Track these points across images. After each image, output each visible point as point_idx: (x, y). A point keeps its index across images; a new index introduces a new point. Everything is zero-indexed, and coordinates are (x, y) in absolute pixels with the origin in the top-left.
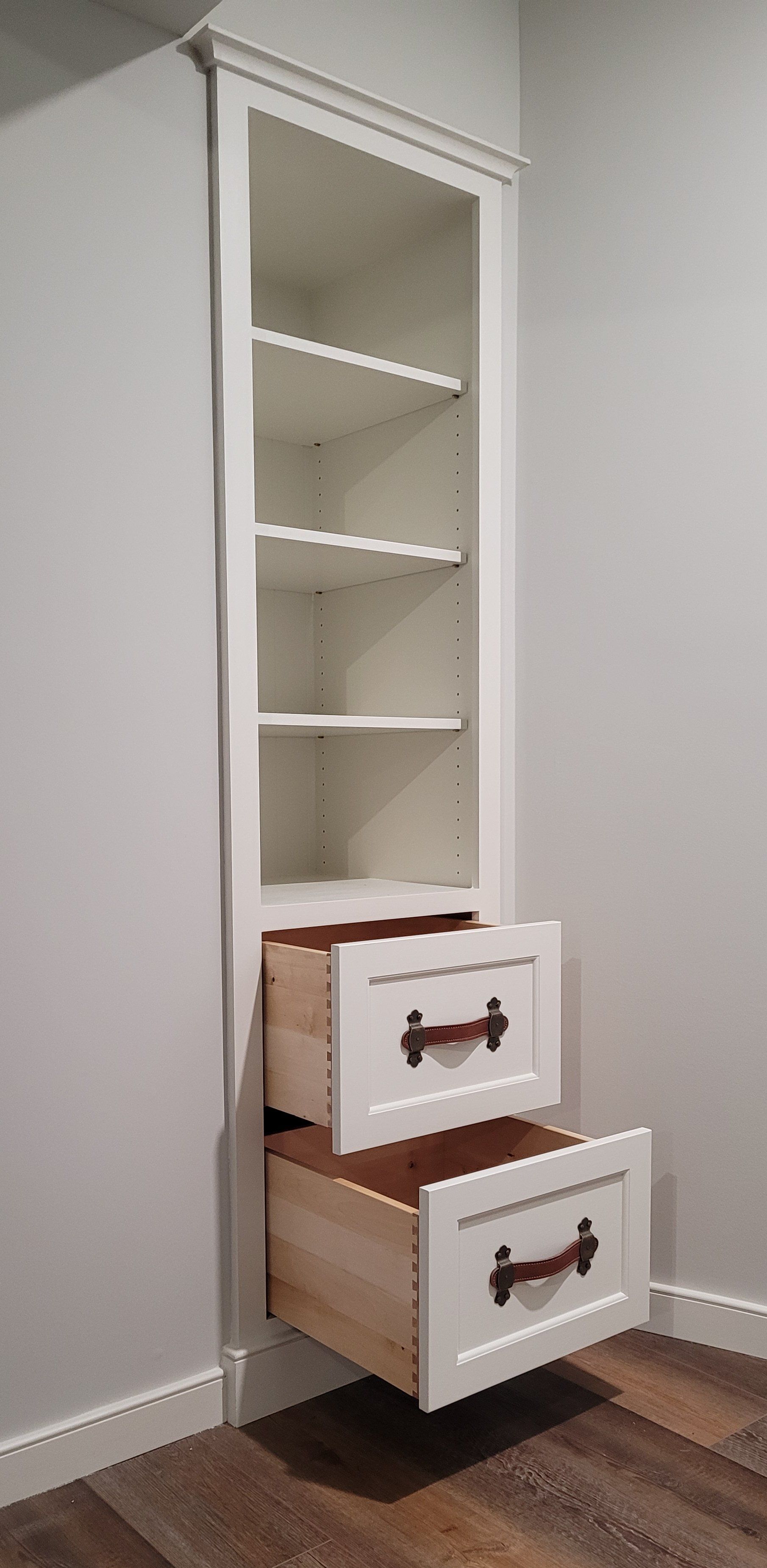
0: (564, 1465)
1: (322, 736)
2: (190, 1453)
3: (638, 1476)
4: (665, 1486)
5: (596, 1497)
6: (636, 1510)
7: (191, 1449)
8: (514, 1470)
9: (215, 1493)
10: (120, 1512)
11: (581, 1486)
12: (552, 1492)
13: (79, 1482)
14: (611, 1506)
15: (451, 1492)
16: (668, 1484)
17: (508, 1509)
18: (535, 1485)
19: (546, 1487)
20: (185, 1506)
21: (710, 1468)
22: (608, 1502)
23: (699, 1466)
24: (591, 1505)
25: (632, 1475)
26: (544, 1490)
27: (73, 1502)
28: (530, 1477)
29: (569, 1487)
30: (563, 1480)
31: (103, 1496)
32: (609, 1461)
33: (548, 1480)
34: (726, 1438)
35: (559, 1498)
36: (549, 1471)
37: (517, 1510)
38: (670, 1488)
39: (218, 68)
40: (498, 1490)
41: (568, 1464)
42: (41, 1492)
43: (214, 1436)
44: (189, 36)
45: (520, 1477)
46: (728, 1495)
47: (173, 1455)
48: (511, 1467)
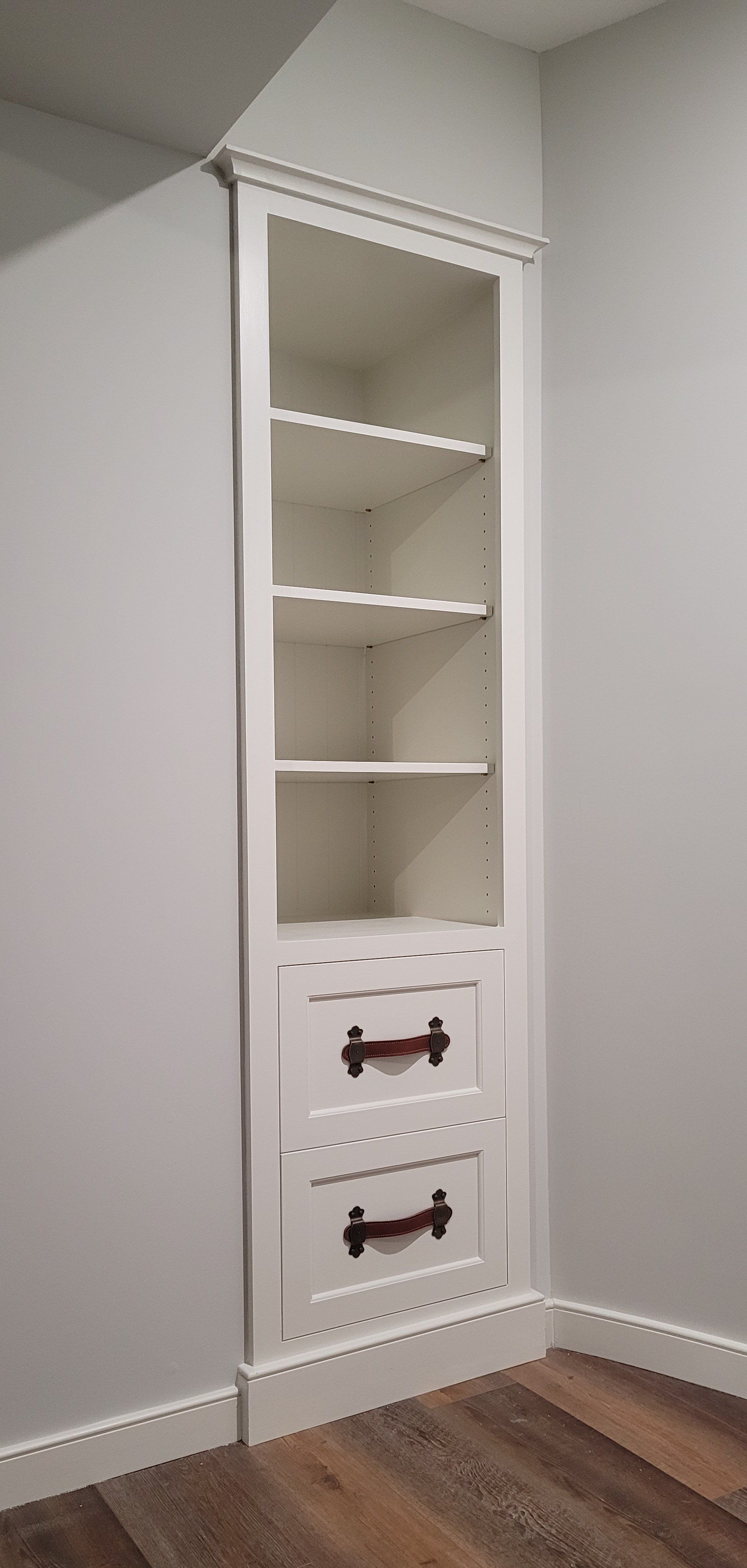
0: (559, 1507)
1: (371, 781)
2: (200, 1468)
3: (632, 1524)
4: (658, 1537)
5: (584, 1542)
6: (621, 1559)
7: (201, 1464)
8: (507, 1508)
9: (213, 1509)
10: (121, 1520)
11: (571, 1529)
12: (541, 1533)
13: (92, 1488)
14: (597, 1552)
15: (439, 1525)
16: (662, 1534)
17: (492, 1546)
18: (525, 1524)
19: (536, 1527)
20: (182, 1518)
21: (709, 1521)
22: (595, 1548)
23: (697, 1518)
24: (576, 1549)
25: (625, 1522)
26: (532, 1530)
27: (81, 1506)
28: (522, 1517)
29: (559, 1530)
30: (554, 1522)
31: (109, 1502)
32: (606, 1506)
33: (540, 1521)
34: (733, 1492)
35: (546, 1539)
36: (543, 1511)
37: (501, 1549)
38: (663, 1539)
39: (238, 182)
40: (486, 1526)
41: (563, 1507)
42: (54, 1495)
43: (226, 1453)
44: (212, 156)
45: (512, 1516)
46: (722, 1550)
47: (184, 1468)
48: (506, 1505)
